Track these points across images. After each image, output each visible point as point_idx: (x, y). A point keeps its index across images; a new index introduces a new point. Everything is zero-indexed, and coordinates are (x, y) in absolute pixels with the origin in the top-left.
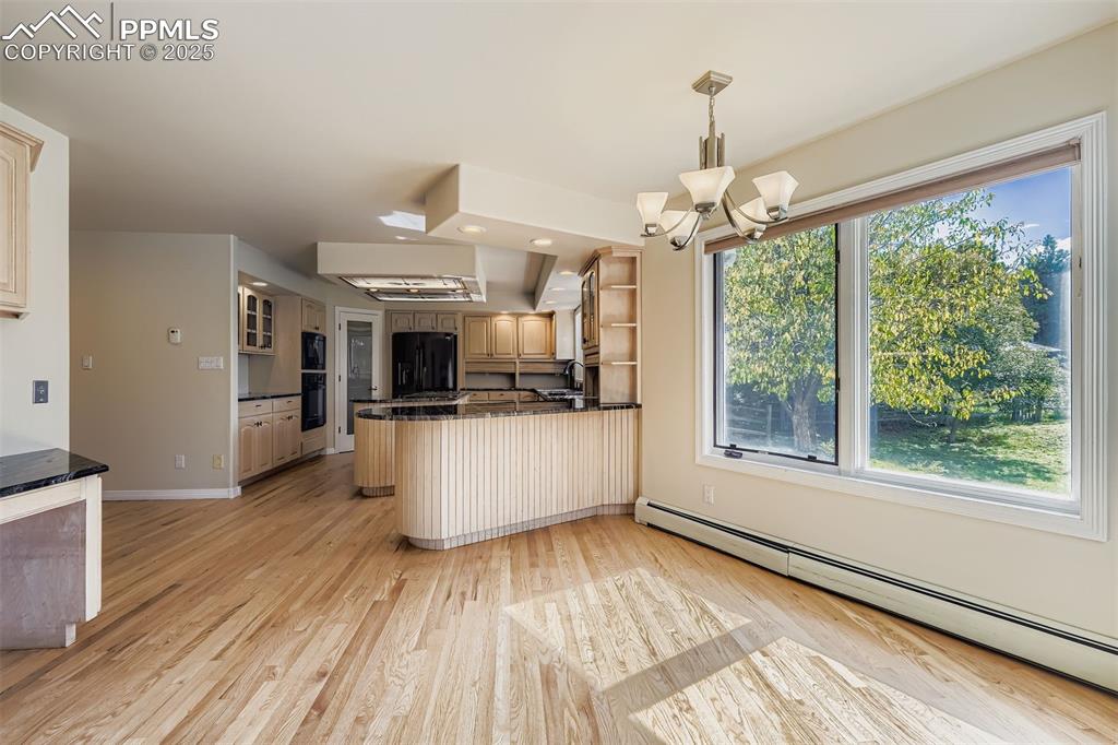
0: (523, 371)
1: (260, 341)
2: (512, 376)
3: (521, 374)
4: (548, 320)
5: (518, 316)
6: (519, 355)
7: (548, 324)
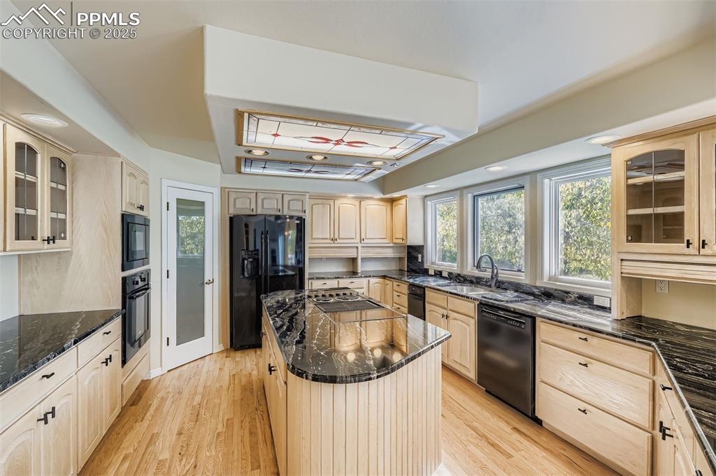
0: (365, 255)
1: (44, 229)
2: (354, 260)
3: (363, 259)
4: (389, 205)
5: (361, 199)
6: (362, 240)
7: (389, 208)
